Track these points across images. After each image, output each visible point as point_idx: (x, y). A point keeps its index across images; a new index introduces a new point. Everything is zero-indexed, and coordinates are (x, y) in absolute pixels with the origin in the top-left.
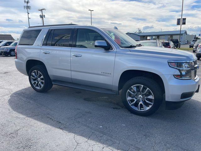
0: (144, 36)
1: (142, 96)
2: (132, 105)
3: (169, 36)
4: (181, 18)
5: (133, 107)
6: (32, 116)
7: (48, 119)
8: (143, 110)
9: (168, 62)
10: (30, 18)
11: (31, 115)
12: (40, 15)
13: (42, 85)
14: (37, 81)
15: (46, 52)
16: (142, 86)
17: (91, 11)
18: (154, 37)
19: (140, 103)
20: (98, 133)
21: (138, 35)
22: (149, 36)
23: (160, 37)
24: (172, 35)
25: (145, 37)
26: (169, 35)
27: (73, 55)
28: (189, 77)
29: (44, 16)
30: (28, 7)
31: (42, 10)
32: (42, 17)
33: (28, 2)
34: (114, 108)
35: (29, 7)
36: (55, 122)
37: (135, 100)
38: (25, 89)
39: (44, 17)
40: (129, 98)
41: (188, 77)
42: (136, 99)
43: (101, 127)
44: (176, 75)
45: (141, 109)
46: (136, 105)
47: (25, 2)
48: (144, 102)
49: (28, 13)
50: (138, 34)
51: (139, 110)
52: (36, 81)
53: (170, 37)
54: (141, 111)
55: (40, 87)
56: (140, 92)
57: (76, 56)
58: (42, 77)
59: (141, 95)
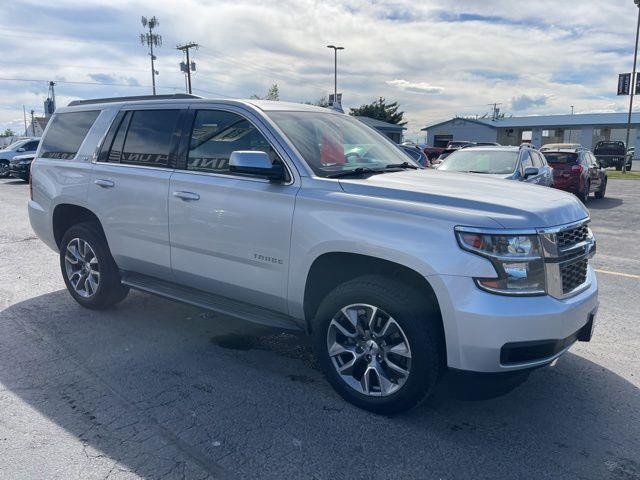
0: (510, 130)
1: (375, 345)
2: (344, 372)
3: (599, 131)
4: (631, 71)
5: (349, 380)
6: (20, 389)
7: (64, 402)
8: (379, 394)
9: (456, 233)
10: (157, 73)
11: (18, 386)
12: (182, 64)
13: (95, 287)
14: (84, 272)
15: (104, 183)
16: (375, 309)
17: (336, 49)
18: (545, 133)
19: (369, 368)
20: (195, 466)
21: (492, 127)
22: (528, 129)
23: (567, 132)
24: (606, 128)
25: (515, 134)
26: (597, 126)
27: (175, 193)
28: (538, 288)
29: (194, 64)
30: (153, 39)
31: (187, 47)
32: (186, 68)
33: (152, 24)
34: (294, 378)
35: (155, 38)
36: (79, 415)
37: (356, 356)
38: (54, 294)
39: (194, 69)
40: (335, 348)
41: (536, 285)
42: (359, 351)
43: (217, 444)
44: (483, 280)
45: (371, 390)
46: (357, 371)
47: (144, 22)
48: (383, 366)
49: (153, 58)
50: (490, 123)
51: (366, 393)
52: (79, 273)
53: (599, 134)
54: (372, 393)
55: (90, 292)
56: (368, 328)
57: (185, 199)
58: (94, 260)
59: (373, 339)
